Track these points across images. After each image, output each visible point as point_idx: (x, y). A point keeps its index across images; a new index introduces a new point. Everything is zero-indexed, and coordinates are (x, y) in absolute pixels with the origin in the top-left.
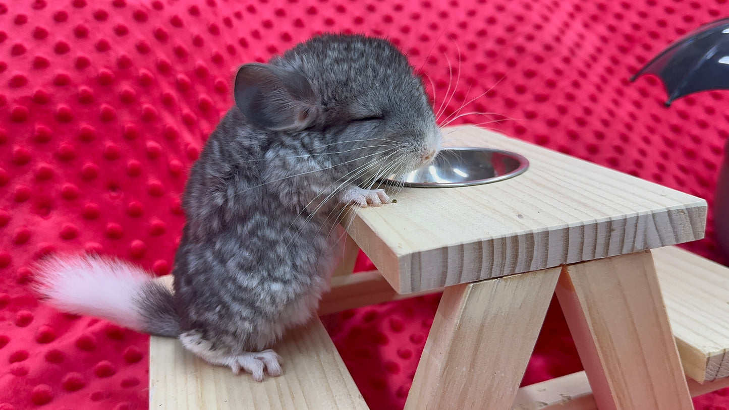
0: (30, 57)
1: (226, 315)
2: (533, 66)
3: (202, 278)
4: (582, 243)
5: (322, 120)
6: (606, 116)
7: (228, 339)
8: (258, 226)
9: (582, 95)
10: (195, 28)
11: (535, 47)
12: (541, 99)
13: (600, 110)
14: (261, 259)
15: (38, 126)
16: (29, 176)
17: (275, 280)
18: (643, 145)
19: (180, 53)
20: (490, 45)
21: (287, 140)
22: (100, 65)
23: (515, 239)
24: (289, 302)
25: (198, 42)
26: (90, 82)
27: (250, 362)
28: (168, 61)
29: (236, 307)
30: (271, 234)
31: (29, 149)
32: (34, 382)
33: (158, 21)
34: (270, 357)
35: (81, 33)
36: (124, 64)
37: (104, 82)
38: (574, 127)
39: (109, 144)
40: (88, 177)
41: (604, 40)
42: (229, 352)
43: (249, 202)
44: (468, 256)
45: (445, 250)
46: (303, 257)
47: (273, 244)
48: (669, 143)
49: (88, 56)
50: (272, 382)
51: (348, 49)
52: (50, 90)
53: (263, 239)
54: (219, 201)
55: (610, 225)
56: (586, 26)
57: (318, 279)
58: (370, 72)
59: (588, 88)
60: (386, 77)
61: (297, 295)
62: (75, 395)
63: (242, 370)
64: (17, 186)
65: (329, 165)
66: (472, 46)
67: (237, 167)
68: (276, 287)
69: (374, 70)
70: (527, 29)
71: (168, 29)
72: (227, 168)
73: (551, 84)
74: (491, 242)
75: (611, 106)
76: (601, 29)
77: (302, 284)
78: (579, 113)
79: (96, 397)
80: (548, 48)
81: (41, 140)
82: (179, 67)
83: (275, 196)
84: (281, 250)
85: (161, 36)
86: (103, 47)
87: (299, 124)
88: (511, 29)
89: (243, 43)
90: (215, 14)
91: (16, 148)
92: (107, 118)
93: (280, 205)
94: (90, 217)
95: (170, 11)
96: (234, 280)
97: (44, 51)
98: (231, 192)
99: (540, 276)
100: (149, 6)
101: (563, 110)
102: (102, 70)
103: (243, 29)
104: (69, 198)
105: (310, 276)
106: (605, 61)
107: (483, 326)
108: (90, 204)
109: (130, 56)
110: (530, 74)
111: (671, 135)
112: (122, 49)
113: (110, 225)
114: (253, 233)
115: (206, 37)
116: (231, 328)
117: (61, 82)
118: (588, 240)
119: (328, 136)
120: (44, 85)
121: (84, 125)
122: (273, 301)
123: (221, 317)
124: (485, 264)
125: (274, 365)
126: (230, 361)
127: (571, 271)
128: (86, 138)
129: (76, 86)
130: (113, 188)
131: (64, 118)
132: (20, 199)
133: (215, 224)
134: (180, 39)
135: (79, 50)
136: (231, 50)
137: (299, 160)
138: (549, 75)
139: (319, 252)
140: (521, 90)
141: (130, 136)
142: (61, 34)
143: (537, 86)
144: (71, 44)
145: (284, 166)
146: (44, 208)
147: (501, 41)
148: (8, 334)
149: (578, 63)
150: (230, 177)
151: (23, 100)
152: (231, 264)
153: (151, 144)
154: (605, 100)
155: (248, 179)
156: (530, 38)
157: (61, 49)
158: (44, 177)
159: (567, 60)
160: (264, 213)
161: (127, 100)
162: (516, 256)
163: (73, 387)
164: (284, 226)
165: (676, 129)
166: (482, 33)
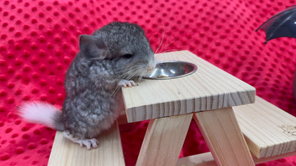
0: (23, 25)
1: (77, 125)
2: (221, 24)
3: (69, 112)
4: (201, 104)
5: (110, 56)
6: (251, 44)
7: (78, 134)
8: (87, 94)
9: (241, 36)
10: (85, 12)
11: (222, 16)
12: (223, 37)
13: (248, 42)
14: (89, 106)
15: (25, 51)
16: (21, 70)
17: (94, 114)
18: (266, 56)
19: (79, 22)
20: (204, 15)
21: (98, 63)
22: (48, 28)
23: (173, 102)
24: (100, 122)
25: (86, 17)
26: (44, 34)
27: (87, 143)
28: (74, 25)
29: (80, 123)
30: (92, 97)
31: (22, 59)
32: (17, 146)
33: (70, 10)
34: (94, 141)
35: (41, 15)
36: (57, 27)
37: (49, 34)
38: (236, 49)
39: (50, 57)
40: (43, 70)
41: (254, 12)
42: (80, 139)
43: (84, 85)
44: (154, 109)
45: (145, 106)
46: (105, 105)
47: (93, 101)
48: (279, 55)
49: (43, 24)
50: (93, 150)
51: (120, 29)
52: (30, 37)
53: (89, 99)
54: (74, 85)
55: (212, 98)
56: (247, 6)
57: (111, 113)
58: (127, 38)
59: (244, 32)
60: (134, 40)
61: (103, 120)
62: (32, 151)
63: (84, 146)
64: (17, 73)
65: (112, 73)
66: (196, 16)
67: (80, 72)
68: (95, 116)
69: (129, 37)
70: (220, 8)
71: (74, 13)
72: (76, 73)
73: (228, 31)
74: (163, 104)
75: (254, 40)
76: (253, 7)
77: (105, 115)
78: (239, 43)
79: (39, 152)
80: (228, 16)
81: (26, 56)
82: (78, 28)
83: (94, 84)
84: (96, 103)
85: (71, 16)
86: (49, 20)
87: (102, 57)
88: (213, 8)
89: (104, 17)
90: (93, 6)
91: (17, 59)
92: (50, 48)
93: (95, 87)
94: (43, 85)
95: (75, 5)
96: (79, 113)
97: (28, 23)
98: (77, 82)
99: (184, 116)
100: (67, 4)
101: (232, 42)
102: (49, 29)
103: (104, 12)
104: (36, 77)
105: (108, 112)
106: (253, 21)
107: (162, 134)
108: (43, 80)
109: (59, 24)
110: (219, 27)
111: (279, 52)
112: (56, 21)
113: (50, 88)
114: (86, 96)
115: (89, 15)
116: (79, 130)
117: (34, 34)
118: (203, 103)
119: (113, 62)
120: (27, 36)
121: (41, 50)
122: (94, 121)
123: (75, 126)
124: (161, 112)
125: (94, 144)
126: (80, 142)
127: (197, 115)
128: (42, 55)
129: (38, 36)
130: (52, 74)
131: (34, 48)
132: (18, 78)
133: (74, 93)
134: (78, 17)
135: (41, 22)
136: (99, 20)
137: (101, 71)
138: (227, 27)
139: (111, 104)
140: (215, 34)
141: (58, 55)
142: (34, 16)
143: (221, 32)
144: (38, 20)
145: (96, 73)
146: (26, 82)
147: (208, 14)
148: (12, 127)
149: (241, 22)
150: (77, 76)
151: (19, 41)
152: (78, 107)
153: (66, 57)
154: (252, 38)
155: (84, 77)
156: (221, 12)
157: (34, 22)
158: (27, 70)
159: (236, 21)
160: (90, 89)
161: (58, 41)
162: (174, 109)
163: (32, 148)
164: (97, 94)
165: (282, 49)
166: (201, 10)
